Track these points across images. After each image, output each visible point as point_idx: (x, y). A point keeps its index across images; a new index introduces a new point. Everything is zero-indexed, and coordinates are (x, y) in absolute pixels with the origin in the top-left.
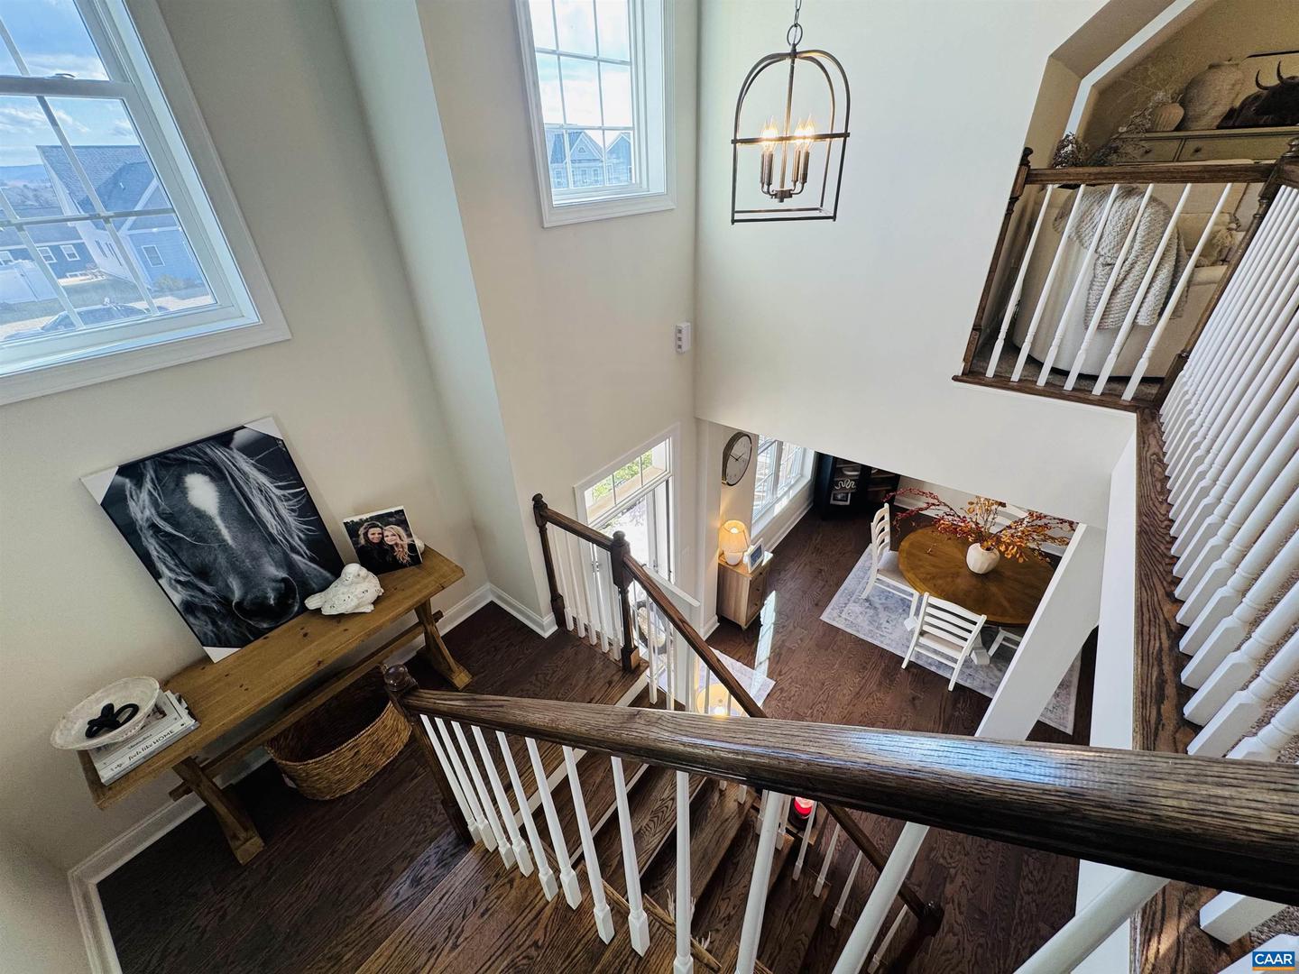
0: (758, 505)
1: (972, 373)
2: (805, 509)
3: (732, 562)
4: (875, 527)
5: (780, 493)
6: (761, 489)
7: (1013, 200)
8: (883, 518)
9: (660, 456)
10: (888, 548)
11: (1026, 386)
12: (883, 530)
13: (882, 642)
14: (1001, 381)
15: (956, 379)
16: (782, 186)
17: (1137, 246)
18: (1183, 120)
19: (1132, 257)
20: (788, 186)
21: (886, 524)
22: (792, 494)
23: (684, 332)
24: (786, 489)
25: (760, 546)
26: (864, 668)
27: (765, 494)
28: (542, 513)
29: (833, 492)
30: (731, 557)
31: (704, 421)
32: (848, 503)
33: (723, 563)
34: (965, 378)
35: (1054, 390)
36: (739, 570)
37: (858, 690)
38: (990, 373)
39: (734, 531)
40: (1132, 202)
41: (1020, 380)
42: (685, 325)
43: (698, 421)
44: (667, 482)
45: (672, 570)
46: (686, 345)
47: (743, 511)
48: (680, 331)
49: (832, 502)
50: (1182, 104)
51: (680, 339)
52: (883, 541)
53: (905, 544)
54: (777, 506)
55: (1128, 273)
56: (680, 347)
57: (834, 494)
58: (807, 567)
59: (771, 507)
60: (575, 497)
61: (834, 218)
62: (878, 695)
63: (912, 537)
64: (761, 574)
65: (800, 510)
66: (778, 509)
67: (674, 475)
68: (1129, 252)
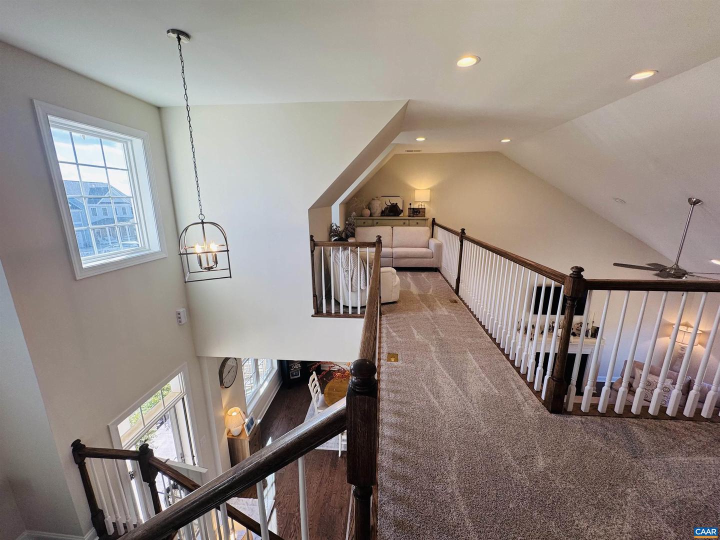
0: (249, 393)
1: (318, 313)
2: (279, 385)
3: (236, 434)
4: (311, 386)
5: (261, 382)
6: (247, 384)
7: (312, 252)
8: (314, 379)
9: (176, 385)
10: (320, 394)
11: (337, 315)
12: (316, 385)
13: (327, 447)
14: (329, 314)
15: (312, 316)
16: (208, 264)
17: (352, 265)
18: (371, 213)
19: (352, 269)
20: (211, 264)
21: (316, 382)
22: (269, 379)
23: (181, 314)
24: (265, 377)
25: (252, 418)
26: (322, 466)
27: (253, 385)
28: (80, 452)
29: (291, 373)
30: (235, 431)
31: (202, 357)
32: (299, 376)
33: (230, 437)
34: (316, 316)
35: (346, 315)
36: (241, 438)
37: (320, 480)
38: (324, 312)
39: (234, 414)
40: (346, 252)
41: (335, 313)
42: (182, 310)
43: (199, 358)
44: (183, 399)
45: (194, 455)
46: (184, 320)
47: (239, 399)
48: (179, 314)
49: (291, 378)
50: (369, 209)
51: (180, 318)
52: (317, 391)
53: (326, 390)
54: (261, 389)
55: (353, 273)
56: (180, 322)
57: (292, 374)
58: (284, 419)
59: (257, 392)
60: (110, 432)
61: (231, 277)
62: (330, 478)
63: (329, 385)
64: (255, 434)
65: (276, 387)
66: (262, 391)
67: (187, 393)
68: (351, 267)
